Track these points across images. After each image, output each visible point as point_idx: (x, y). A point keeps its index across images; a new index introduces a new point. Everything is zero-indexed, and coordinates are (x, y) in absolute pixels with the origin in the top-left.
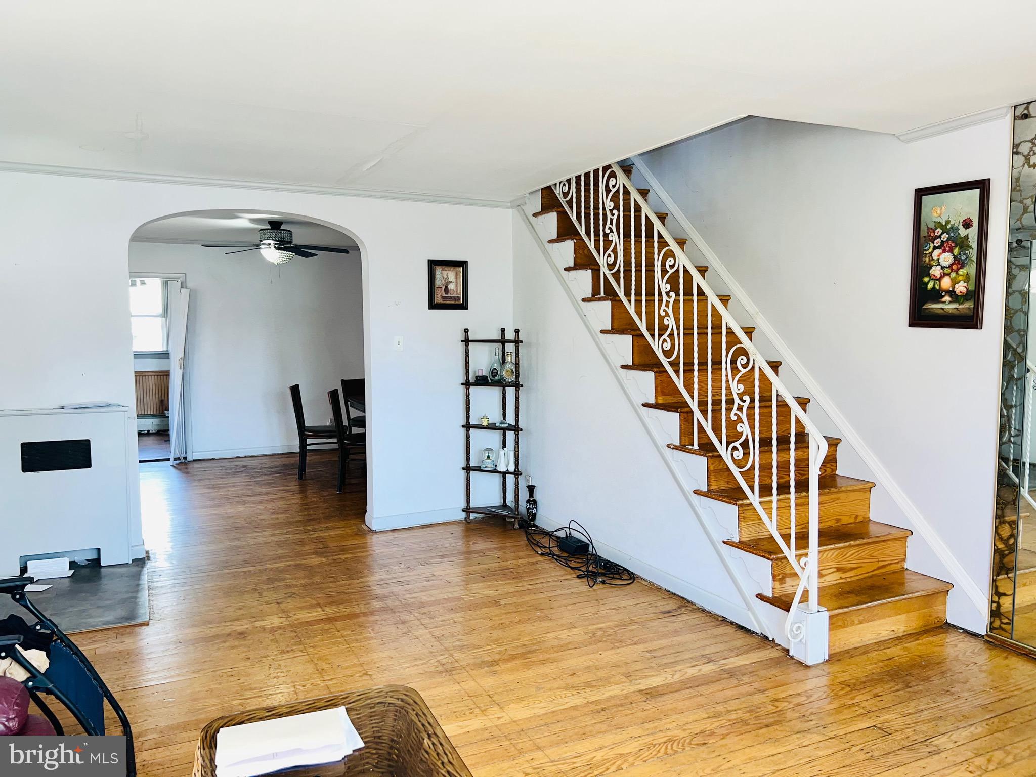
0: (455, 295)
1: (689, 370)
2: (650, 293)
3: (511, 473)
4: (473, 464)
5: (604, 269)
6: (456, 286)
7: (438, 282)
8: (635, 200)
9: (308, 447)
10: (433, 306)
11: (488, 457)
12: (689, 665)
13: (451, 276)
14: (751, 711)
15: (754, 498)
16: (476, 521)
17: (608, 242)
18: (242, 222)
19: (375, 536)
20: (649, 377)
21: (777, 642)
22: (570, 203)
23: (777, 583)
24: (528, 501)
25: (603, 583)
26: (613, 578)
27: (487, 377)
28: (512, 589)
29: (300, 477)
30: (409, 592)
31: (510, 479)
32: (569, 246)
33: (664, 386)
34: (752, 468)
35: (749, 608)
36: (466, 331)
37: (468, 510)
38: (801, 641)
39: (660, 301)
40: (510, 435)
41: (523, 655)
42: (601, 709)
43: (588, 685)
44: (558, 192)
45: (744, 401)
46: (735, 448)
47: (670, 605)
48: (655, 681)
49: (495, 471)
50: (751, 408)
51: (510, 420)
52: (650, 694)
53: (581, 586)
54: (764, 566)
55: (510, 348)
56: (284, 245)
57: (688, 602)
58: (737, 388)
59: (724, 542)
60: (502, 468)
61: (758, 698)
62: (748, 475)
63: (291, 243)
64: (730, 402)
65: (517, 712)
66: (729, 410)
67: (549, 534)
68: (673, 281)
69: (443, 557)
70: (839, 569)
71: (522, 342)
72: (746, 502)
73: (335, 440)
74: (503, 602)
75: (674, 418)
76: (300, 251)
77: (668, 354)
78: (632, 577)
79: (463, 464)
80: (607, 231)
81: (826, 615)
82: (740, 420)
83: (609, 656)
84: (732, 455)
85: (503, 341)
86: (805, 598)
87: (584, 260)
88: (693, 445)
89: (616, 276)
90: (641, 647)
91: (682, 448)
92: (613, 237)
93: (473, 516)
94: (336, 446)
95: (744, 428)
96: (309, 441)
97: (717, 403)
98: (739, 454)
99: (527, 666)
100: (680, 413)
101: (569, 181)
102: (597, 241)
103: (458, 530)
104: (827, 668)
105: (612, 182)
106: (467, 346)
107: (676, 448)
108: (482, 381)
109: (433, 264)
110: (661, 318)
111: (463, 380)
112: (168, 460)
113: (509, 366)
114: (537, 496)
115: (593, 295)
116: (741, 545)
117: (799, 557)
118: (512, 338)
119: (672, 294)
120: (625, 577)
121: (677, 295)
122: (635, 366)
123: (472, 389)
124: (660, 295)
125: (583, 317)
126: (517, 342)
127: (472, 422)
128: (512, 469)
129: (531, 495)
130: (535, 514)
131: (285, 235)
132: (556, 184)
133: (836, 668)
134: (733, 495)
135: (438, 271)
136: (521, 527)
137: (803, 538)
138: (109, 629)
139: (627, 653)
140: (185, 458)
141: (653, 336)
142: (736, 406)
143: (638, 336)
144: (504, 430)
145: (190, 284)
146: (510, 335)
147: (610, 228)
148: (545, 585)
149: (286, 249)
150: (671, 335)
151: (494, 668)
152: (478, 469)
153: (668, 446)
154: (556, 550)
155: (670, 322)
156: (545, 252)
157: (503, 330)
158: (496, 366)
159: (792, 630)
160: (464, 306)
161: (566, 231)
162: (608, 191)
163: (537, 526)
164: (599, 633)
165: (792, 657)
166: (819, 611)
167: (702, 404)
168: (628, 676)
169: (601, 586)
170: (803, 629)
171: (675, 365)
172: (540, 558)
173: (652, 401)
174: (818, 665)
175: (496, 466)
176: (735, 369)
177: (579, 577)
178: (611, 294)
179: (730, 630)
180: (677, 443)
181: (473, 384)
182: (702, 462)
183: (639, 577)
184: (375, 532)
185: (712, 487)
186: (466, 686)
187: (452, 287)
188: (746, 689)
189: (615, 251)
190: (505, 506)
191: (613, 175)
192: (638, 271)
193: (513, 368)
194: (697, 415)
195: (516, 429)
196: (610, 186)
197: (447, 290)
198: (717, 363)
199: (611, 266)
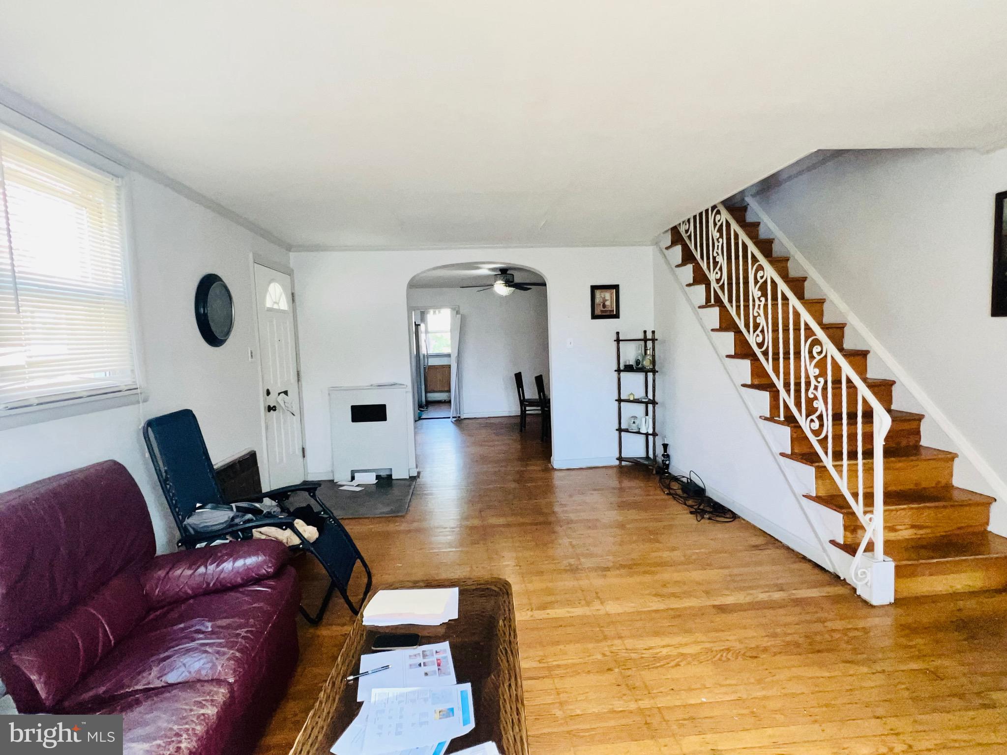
0: (610, 309)
1: (776, 359)
2: (746, 300)
3: (650, 435)
4: (623, 427)
5: (714, 284)
6: (611, 302)
7: (598, 300)
8: (734, 231)
9: (527, 412)
10: (594, 316)
11: (634, 423)
12: (762, 591)
13: (608, 295)
14: (807, 637)
15: (828, 461)
16: (626, 466)
17: (716, 263)
18: (484, 271)
19: (556, 472)
20: (746, 364)
21: (848, 581)
22: (690, 237)
23: (848, 534)
24: (663, 455)
25: (709, 519)
26: (717, 516)
27: (632, 365)
28: (637, 517)
29: (521, 431)
30: (566, 512)
31: (651, 438)
32: (690, 267)
33: (758, 371)
34: (826, 437)
35: (824, 550)
36: (618, 333)
37: (620, 459)
38: (866, 584)
39: (754, 305)
40: (650, 407)
41: (630, 567)
42: (678, 615)
43: (674, 595)
44: (682, 230)
45: (819, 382)
46: (812, 421)
47: (760, 541)
48: (730, 600)
49: (639, 433)
50: (825, 388)
51: (650, 396)
52: (722, 609)
53: (691, 519)
54: (838, 518)
55: (649, 344)
56: (509, 283)
57: (777, 540)
58: (813, 372)
59: (803, 496)
60: (643, 431)
61: (818, 627)
62: (823, 442)
63: (513, 282)
64: (808, 384)
65: (613, 608)
66: (807, 390)
67: (676, 479)
68: (763, 289)
69: (595, 490)
70: (913, 527)
71: (657, 340)
72: (821, 464)
73: (539, 408)
74: (628, 526)
75: (766, 396)
76: (520, 286)
77: (760, 345)
78: (734, 516)
79: (617, 427)
80: (715, 254)
81: (892, 565)
82: (816, 398)
83: (697, 575)
84: (810, 427)
85: (645, 340)
86: (870, 547)
87: (700, 278)
88: (779, 416)
89: (722, 287)
90: (726, 572)
91: (771, 419)
92: (719, 259)
93: (624, 463)
94: (540, 412)
95: (819, 404)
96: (528, 408)
97: (798, 384)
98: (816, 425)
99: (631, 575)
100: (770, 391)
101: (689, 221)
102: (708, 263)
103: (613, 472)
104: (892, 610)
105: (718, 217)
106: (618, 344)
107: (766, 419)
108: (629, 368)
109: (594, 288)
110: (755, 318)
111: (616, 368)
112: (449, 418)
113: (649, 358)
114: (670, 451)
115: (706, 303)
116: (818, 499)
117: (865, 513)
118: (651, 338)
119: (763, 299)
120: (728, 516)
121: (766, 300)
122: (736, 356)
123: (622, 374)
124: (754, 301)
125: (700, 320)
126: (653, 340)
127: (622, 398)
128: (651, 431)
129: (665, 450)
130: (668, 465)
131: (509, 277)
132: (680, 224)
133: (900, 611)
134: (810, 457)
135: (598, 293)
136: (657, 473)
137: (869, 498)
138: (383, 517)
139: (712, 574)
140: (459, 417)
141: (749, 332)
142: (812, 387)
143: (738, 332)
144: (647, 403)
145: (461, 312)
146: (649, 336)
147: (717, 253)
148: (663, 516)
149: (510, 286)
150: (762, 331)
151: (605, 573)
152: (627, 431)
153: (761, 417)
154: (680, 492)
155: (761, 320)
156: (674, 274)
157: (645, 332)
158: (640, 358)
159: (856, 574)
160: (617, 316)
161: (688, 257)
162: (715, 224)
163: (669, 473)
164: (694, 557)
165: (859, 596)
166: (884, 561)
167: (787, 385)
168: (707, 593)
169: (708, 521)
170: (869, 574)
171: (765, 353)
172: (666, 497)
173: (749, 382)
174: (883, 606)
175: (639, 429)
176: (812, 357)
177: (691, 513)
178: (719, 302)
179: (807, 566)
180: (768, 415)
181: (623, 371)
182: (786, 431)
183: (739, 517)
184: (556, 470)
185: (796, 451)
186: (581, 583)
187: (608, 303)
188: (808, 617)
189: (721, 269)
190: (647, 458)
191: (718, 212)
192: (738, 284)
193: (651, 358)
194: (783, 394)
195: (654, 402)
196: (717, 221)
197: (604, 306)
198: (798, 354)
199: (718, 281)
